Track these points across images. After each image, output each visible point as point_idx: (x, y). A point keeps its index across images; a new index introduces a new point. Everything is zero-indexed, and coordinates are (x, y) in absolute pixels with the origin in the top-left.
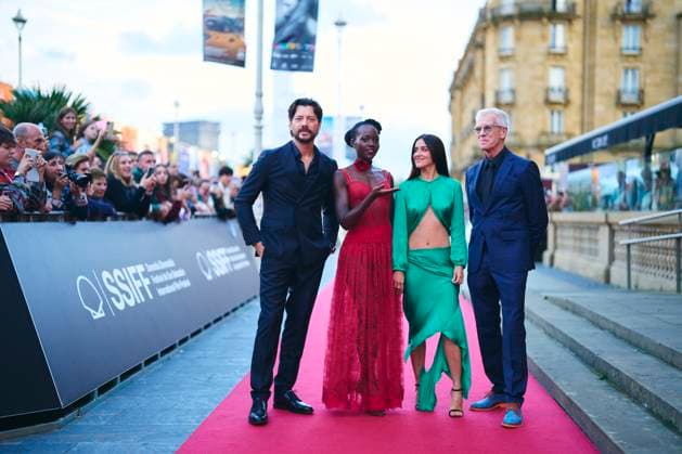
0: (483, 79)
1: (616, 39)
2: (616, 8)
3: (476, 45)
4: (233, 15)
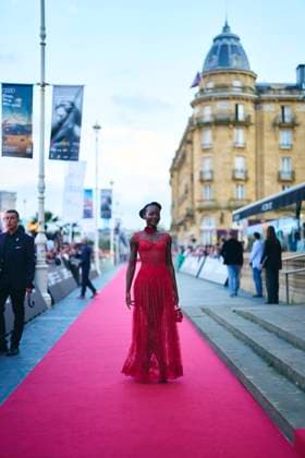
0: (192, 163)
1: (276, 138)
2: (275, 120)
4: (23, 123)
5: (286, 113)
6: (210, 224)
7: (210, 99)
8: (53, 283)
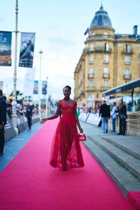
0: (84, 70)
1: (123, 59)
2: (123, 51)
3: (82, 60)
5: (128, 48)
6: (92, 98)
7: (93, 40)
8: (19, 123)
